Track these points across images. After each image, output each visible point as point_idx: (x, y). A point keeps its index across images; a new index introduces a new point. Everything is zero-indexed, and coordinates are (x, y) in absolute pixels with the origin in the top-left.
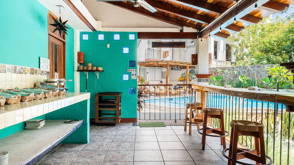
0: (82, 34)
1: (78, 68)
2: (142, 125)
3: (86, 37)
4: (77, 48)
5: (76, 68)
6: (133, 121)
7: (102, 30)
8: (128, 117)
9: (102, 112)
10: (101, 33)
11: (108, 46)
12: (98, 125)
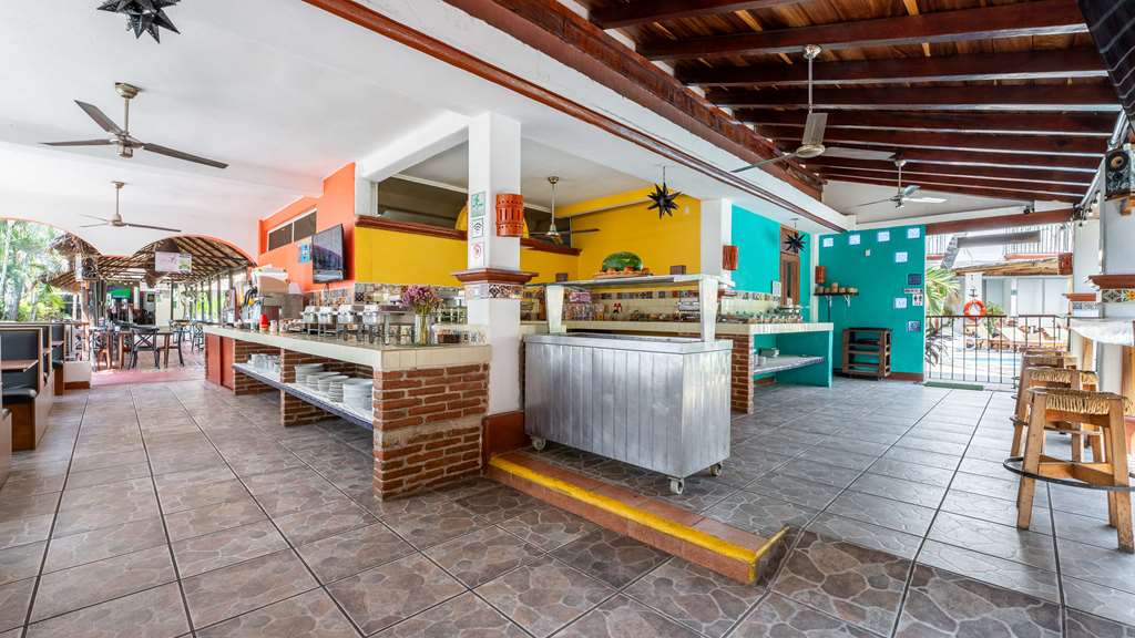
0: (822, 238)
1: (816, 290)
2: (929, 385)
3: (828, 243)
4: (815, 261)
5: (813, 291)
6: (916, 378)
7: (856, 228)
8: (905, 371)
9: (856, 360)
10: (853, 233)
11: (868, 253)
12: (847, 376)
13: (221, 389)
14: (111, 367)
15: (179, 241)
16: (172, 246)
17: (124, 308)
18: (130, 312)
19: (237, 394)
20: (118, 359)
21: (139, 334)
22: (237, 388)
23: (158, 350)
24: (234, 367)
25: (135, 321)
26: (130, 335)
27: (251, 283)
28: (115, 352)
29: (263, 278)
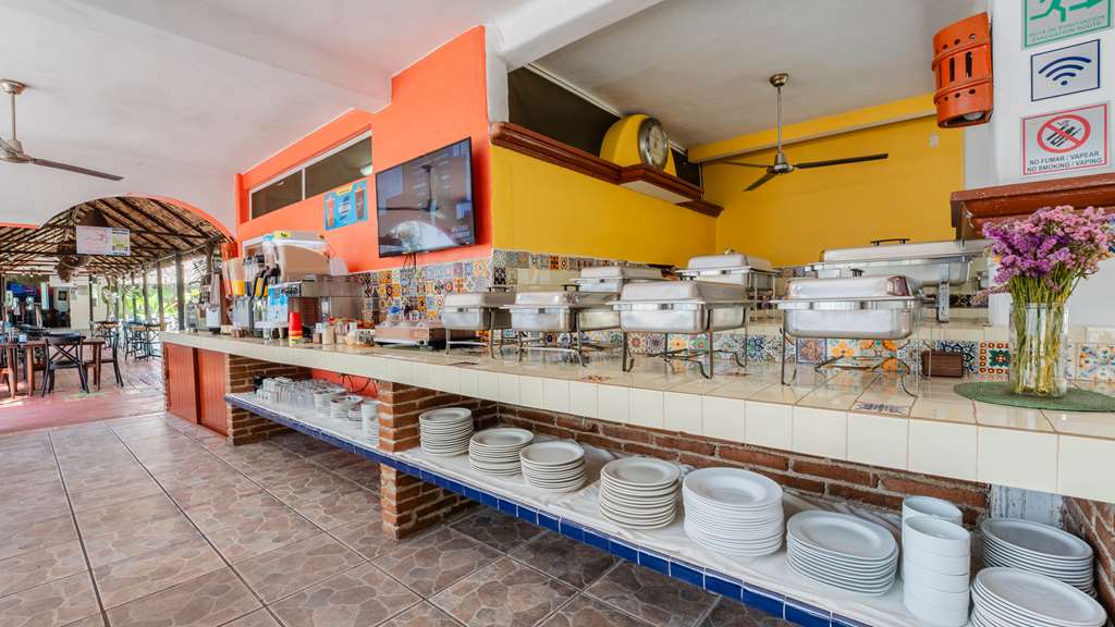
13: (202, 432)
14: (18, 393)
15: (104, 207)
16: (96, 215)
17: (30, 308)
18: (37, 311)
19: (237, 442)
20: (25, 378)
21: (57, 345)
22: (235, 434)
23: (86, 366)
24: (227, 400)
25: (45, 324)
26: (43, 346)
27: (261, 260)
28: (20, 366)
29: (288, 249)
